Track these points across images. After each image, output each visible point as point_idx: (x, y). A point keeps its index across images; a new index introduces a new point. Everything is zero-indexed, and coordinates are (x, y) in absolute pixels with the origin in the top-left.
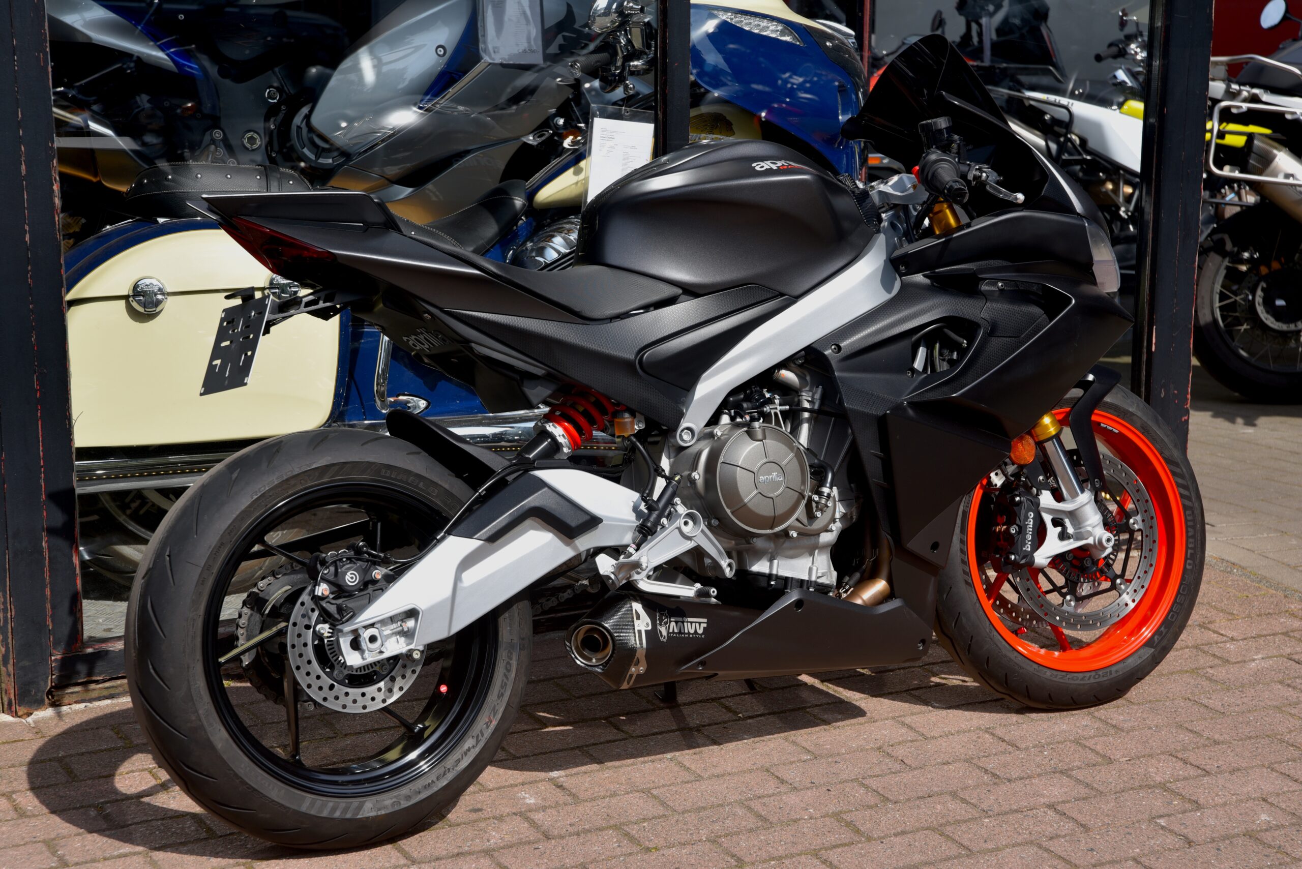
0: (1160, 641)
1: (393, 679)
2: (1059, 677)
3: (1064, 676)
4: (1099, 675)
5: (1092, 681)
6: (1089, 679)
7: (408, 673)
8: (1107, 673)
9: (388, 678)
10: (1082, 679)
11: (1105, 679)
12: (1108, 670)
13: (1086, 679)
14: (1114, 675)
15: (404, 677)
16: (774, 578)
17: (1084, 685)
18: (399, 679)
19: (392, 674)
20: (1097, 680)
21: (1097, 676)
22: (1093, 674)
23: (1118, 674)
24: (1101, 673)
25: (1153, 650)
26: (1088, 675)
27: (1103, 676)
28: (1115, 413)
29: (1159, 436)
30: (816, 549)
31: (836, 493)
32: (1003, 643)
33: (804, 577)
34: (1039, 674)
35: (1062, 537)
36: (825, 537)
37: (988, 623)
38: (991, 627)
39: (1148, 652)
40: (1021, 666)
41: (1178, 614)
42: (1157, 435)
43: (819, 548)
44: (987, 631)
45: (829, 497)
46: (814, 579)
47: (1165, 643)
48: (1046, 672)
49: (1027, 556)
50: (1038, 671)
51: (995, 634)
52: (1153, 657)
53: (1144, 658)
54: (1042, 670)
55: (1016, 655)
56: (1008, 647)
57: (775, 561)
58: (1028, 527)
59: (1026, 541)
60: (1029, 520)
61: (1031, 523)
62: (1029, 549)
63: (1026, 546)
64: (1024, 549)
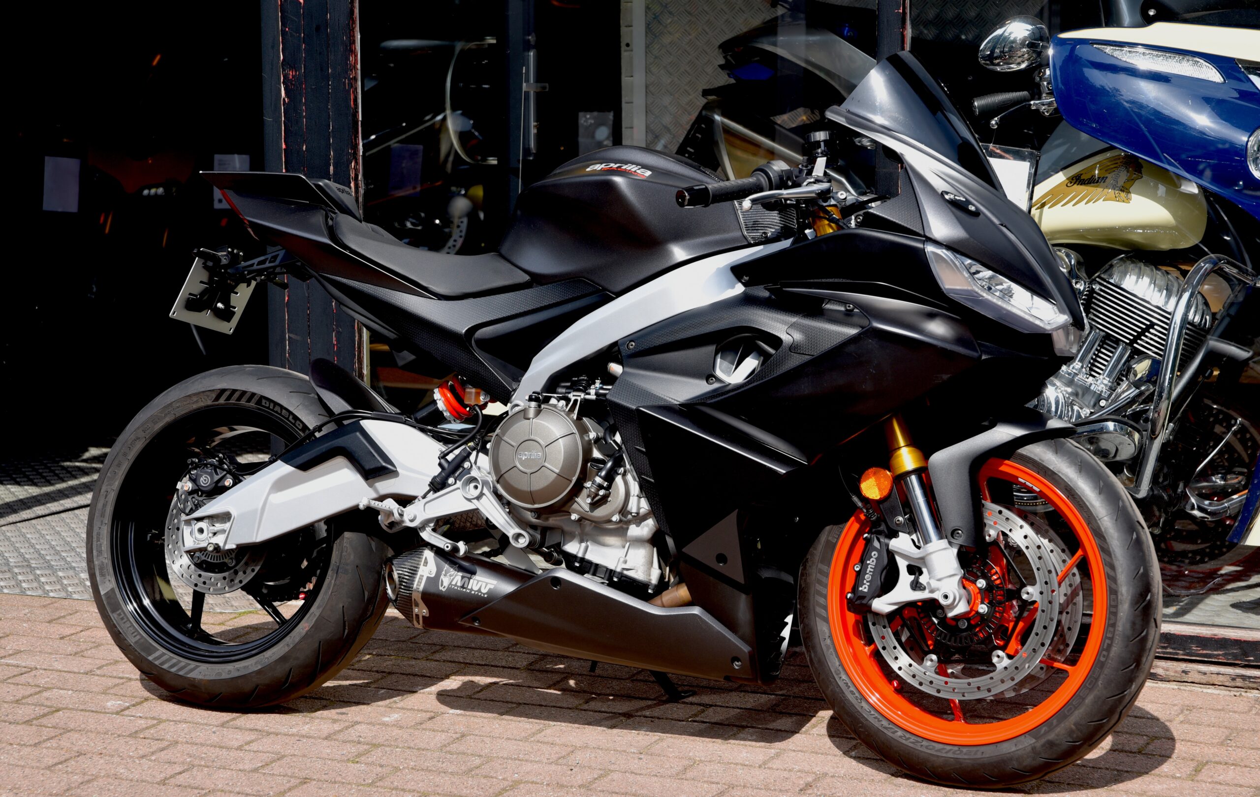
0: (1046, 733)
1: (236, 573)
2: (911, 740)
3: (918, 742)
4: (962, 752)
5: (950, 755)
6: (946, 753)
7: (249, 570)
9: (232, 571)
10: (939, 750)
11: (966, 757)
12: (975, 749)
13: (944, 751)
14: (979, 756)
15: (245, 573)
16: (578, 560)
17: (938, 756)
18: (241, 573)
19: (237, 568)
20: (956, 756)
21: (959, 752)
22: (956, 748)
23: (984, 756)
24: (965, 750)
25: (1034, 740)
26: (948, 748)
27: (965, 754)
29: (1085, 503)
30: (626, 541)
31: (635, 488)
32: (852, 688)
33: (611, 566)
34: (885, 731)
35: (916, 586)
36: (634, 531)
37: (837, 663)
38: (840, 668)
39: (1028, 742)
40: (864, 717)
41: (1076, 708)
42: (1083, 501)
43: (630, 541)
44: (833, 670)
45: (600, 487)
46: (619, 570)
47: (1051, 736)
48: (897, 731)
49: (863, 597)
50: (886, 728)
51: (844, 677)
52: (1034, 749)
53: (1021, 747)
54: (892, 728)
55: (864, 704)
56: (857, 694)
57: (583, 545)
58: (869, 566)
59: (865, 582)
60: (871, 560)
61: (874, 563)
62: (866, 590)
63: (864, 586)
64: (860, 589)
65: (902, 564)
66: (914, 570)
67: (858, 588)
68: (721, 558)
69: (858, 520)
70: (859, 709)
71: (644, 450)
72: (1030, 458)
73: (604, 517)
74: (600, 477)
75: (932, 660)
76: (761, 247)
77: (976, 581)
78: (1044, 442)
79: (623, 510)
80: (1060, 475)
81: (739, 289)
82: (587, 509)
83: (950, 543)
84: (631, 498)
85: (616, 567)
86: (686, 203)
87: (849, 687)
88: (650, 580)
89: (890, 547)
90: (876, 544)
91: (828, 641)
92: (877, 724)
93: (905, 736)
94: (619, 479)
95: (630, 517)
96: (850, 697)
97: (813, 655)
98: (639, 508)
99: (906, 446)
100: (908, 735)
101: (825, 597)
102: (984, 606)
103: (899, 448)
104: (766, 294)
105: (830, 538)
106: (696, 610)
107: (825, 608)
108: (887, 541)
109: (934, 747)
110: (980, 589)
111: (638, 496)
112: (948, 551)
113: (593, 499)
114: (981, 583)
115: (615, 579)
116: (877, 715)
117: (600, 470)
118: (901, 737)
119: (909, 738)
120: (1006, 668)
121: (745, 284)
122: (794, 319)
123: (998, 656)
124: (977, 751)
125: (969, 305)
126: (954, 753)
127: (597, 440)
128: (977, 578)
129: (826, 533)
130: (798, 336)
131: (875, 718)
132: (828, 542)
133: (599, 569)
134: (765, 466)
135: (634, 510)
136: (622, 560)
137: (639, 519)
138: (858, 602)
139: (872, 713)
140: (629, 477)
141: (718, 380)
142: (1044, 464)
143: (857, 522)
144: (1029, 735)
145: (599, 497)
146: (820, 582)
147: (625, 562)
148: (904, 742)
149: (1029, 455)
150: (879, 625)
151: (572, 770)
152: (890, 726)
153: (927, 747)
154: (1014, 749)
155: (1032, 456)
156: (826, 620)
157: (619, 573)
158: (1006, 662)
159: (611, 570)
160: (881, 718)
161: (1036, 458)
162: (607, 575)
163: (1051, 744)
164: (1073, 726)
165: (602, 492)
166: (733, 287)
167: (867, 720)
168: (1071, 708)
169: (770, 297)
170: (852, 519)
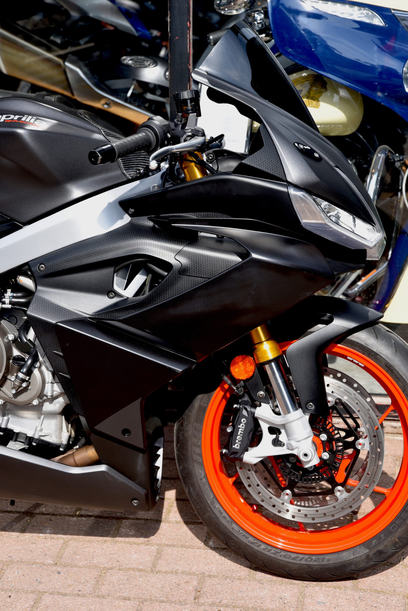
0: (376, 545)
2: (272, 551)
3: (277, 552)
4: (312, 559)
5: (303, 562)
6: (300, 560)
8: (319, 559)
10: (294, 559)
12: (321, 557)
13: (298, 559)
14: (325, 562)
17: (294, 563)
20: (308, 563)
21: (309, 559)
22: (307, 557)
23: (329, 563)
24: (314, 558)
25: (367, 550)
26: (301, 556)
27: (315, 561)
28: (361, 350)
29: (401, 376)
30: (42, 414)
31: (49, 376)
32: (225, 514)
33: (30, 434)
34: (252, 546)
35: (276, 443)
36: (47, 407)
37: (212, 496)
38: (214, 500)
39: (363, 552)
40: (235, 536)
41: (399, 527)
42: (400, 374)
43: (44, 414)
44: (209, 502)
45: (23, 381)
46: (36, 437)
47: (381, 547)
48: (260, 545)
49: (235, 453)
50: (252, 543)
51: (217, 506)
52: (367, 556)
53: (358, 555)
54: (256, 543)
55: (234, 525)
56: (228, 518)
57: (6, 418)
58: (240, 430)
59: (237, 441)
60: (241, 425)
61: (244, 427)
62: (238, 448)
63: (236, 445)
64: (234, 447)
65: (264, 427)
66: (274, 430)
67: (231, 446)
68: (126, 431)
69: (223, 389)
70: (231, 530)
71: (61, 354)
72: (358, 343)
73: (25, 402)
74: (22, 373)
75: (287, 494)
76: (138, 182)
77: (319, 435)
78: (366, 329)
79: (41, 395)
80: (382, 355)
81: (127, 219)
82: (12, 396)
83: (304, 412)
84: (47, 385)
85: (34, 434)
86: (99, 162)
87: (222, 513)
88: (62, 441)
89: (256, 415)
90: (245, 413)
91: (204, 480)
92: (245, 541)
93: (267, 549)
94: (36, 372)
95: (45, 398)
96: (223, 521)
97: (192, 490)
98: (53, 391)
99: (267, 340)
100: (269, 548)
101: (200, 447)
102: (326, 454)
103: (261, 342)
104: (151, 224)
105: (202, 404)
106: (103, 468)
107: (200, 455)
108: (253, 410)
109: (290, 556)
110: (322, 441)
111: (51, 383)
112: (303, 419)
113: (17, 390)
114: (324, 437)
115: (34, 444)
116: (244, 533)
117: (22, 367)
118: (264, 549)
119: (271, 550)
120: (345, 499)
121: (131, 215)
122: (179, 247)
123: (339, 491)
124: (324, 558)
125: (318, 233)
126: (306, 560)
127: (15, 341)
128: (321, 433)
129: (199, 400)
130: (184, 261)
131: (244, 536)
132: (200, 406)
133: (19, 436)
134: (166, 367)
135: (49, 394)
136: (39, 429)
137: (53, 399)
138: (232, 456)
139: (241, 532)
140: (43, 368)
141: (117, 294)
142: (369, 347)
143: (222, 390)
144: (362, 545)
145: (22, 388)
146: (195, 436)
147: (41, 430)
148: (267, 553)
149: (357, 340)
150: (245, 468)
151: (10, 597)
152: (255, 541)
153: (285, 556)
154: (352, 557)
155: (359, 341)
156: (202, 464)
157: (37, 439)
158: (345, 495)
159: (30, 438)
160: (248, 535)
161: (363, 343)
162: (27, 441)
163: (380, 552)
164: (397, 540)
165: (24, 385)
166: (122, 218)
167: (237, 538)
168: (394, 527)
169: (154, 227)
170: (219, 389)
